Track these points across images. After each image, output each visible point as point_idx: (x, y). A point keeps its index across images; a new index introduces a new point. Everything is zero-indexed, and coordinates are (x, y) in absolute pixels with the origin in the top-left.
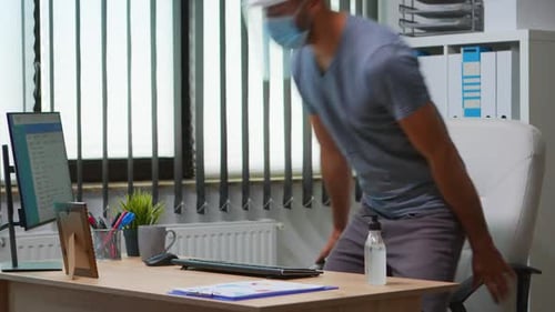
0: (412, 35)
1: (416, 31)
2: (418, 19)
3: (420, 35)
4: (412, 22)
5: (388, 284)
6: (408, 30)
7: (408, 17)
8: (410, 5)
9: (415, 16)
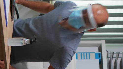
0: (107, 57)
1: (109, 59)
2: (114, 59)
3: (107, 60)
4: (113, 57)
5: (8, 46)
6: (109, 56)
7: (115, 56)
8: (119, 56)
9: (115, 58)
